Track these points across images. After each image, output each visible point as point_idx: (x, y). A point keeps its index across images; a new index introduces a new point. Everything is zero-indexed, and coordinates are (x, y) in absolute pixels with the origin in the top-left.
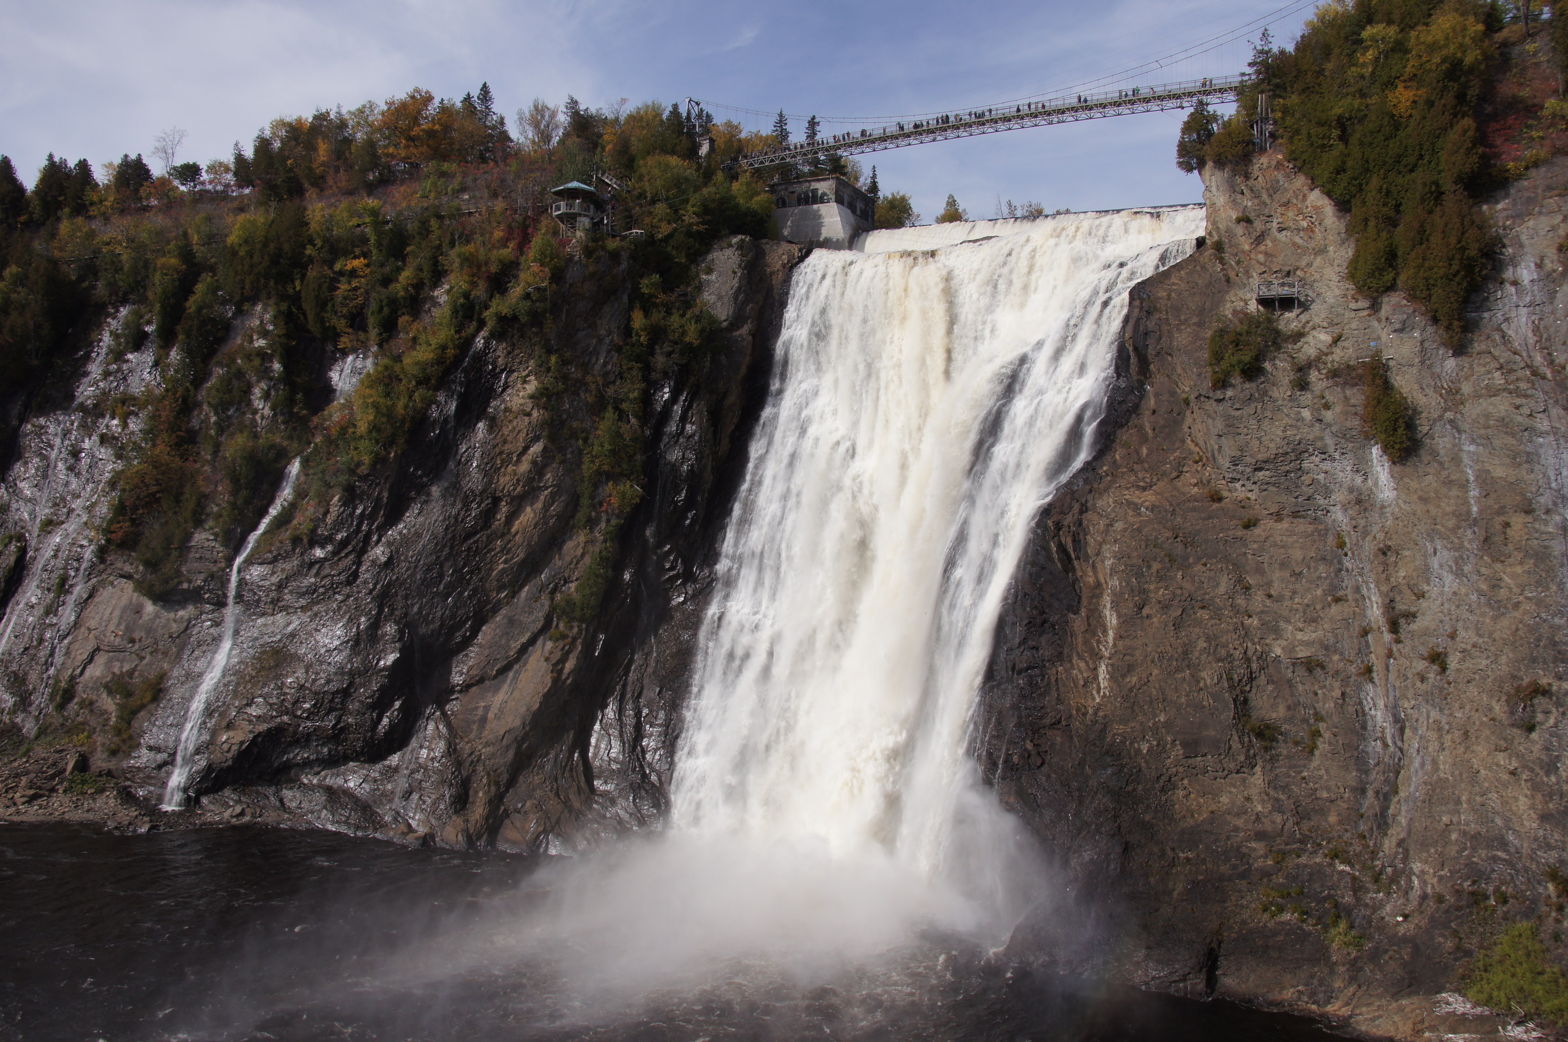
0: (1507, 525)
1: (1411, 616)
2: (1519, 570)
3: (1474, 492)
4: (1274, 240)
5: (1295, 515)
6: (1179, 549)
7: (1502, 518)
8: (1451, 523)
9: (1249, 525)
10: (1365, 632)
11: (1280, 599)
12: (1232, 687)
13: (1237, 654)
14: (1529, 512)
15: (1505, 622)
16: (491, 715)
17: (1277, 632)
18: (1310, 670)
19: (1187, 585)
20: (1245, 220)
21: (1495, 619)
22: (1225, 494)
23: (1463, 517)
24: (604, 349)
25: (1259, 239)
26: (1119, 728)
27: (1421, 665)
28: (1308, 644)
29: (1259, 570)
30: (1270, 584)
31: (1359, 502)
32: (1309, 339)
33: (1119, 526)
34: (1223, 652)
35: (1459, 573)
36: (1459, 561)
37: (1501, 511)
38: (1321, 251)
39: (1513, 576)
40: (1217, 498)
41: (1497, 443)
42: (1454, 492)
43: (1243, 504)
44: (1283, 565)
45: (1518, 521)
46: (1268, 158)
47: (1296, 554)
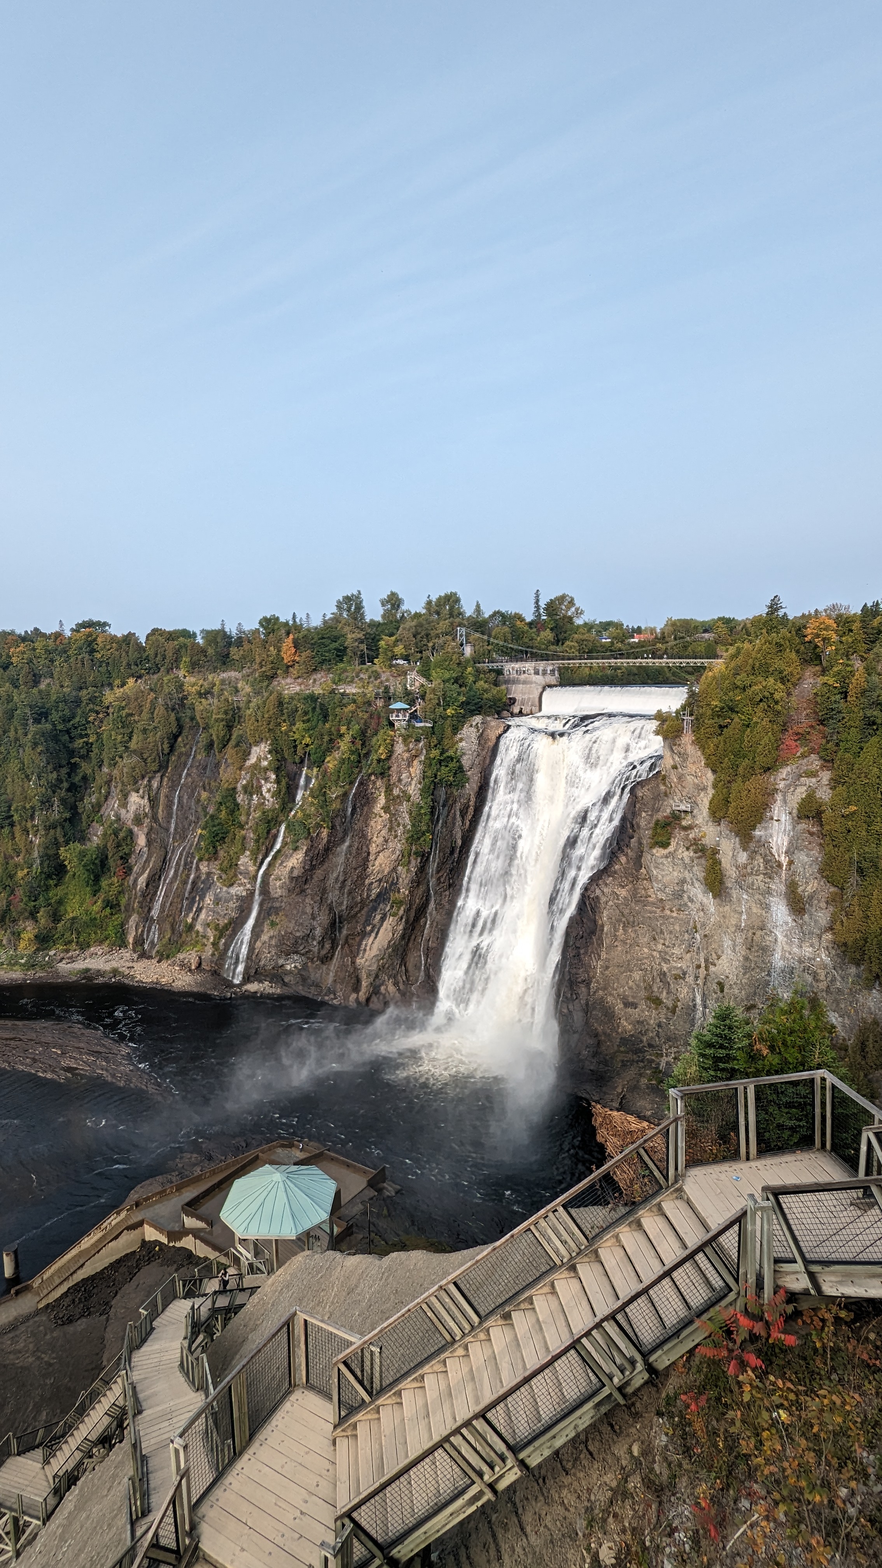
0: (754, 934)
1: (714, 965)
2: (756, 954)
3: (744, 917)
4: (687, 779)
5: (679, 910)
6: (632, 919)
7: (753, 931)
8: (733, 930)
10: (699, 967)
11: (668, 946)
12: (645, 981)
13: (648, 968)
14: (763, 930)
15: (747, 976)
16: (368, 948)
17: (666, 961)
18: (676, 979)
19: (633, 935)
20: (675, 767)
21: (744, 974)
22: (653, 896)
23: (738, 927)
24: (414, 783)
25: (681, 778)
26: (601, 992)
27: (715, 986)
28: (676, 968)
29: (662, 932)
30: (665, 939)
31: (703, 910)
32: (693, 831)
33: (611, 903)
34: (642, 967)
35: (734, 951)
36: (734, 945)
37: (753, 928)
38: (704, 789)
39: (753, 957)
41: (756, 897)
42: (736, 916)
44: (671, 932)
45: (759, 933)
46: (687, 738)
47: (677, 928)
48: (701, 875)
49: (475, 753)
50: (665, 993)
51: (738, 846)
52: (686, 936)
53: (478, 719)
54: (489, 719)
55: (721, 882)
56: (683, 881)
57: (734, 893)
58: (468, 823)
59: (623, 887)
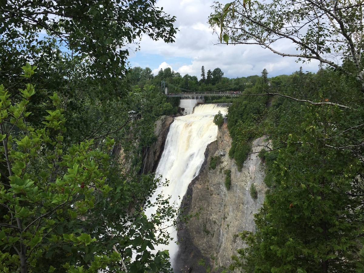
0: (240, 206)
1: (226, 218)
2: (240, 214)
3: (237, 198)
4: (224, 142)
5: (218, 194)
6: (201, 197)
7: (239, 204)
8: (233, 203)
9: (211, 195)
11: (213, 209)
12: (203, 224)
13: (205, 218)
14: (243, 204)
15: (237, 223)
17: (211, 215)
18: (214, 223)
20: (220, 137)
21: (235, 222)
22: (210, 189)
23: (235, 202)
25: (222, 141)
27: (226, 226)
28: (215, 218)
29: (211, 203)
30: (212, 206)
31: (225, 195)
32: (224, 163)
33: (196, 191)
34: (203, 217)
35: (233, 212)
36: (233, 210)
37: (240, 203)
39: (239, 215)
40: (208, 189)
42: (235, 198)
43: (211, 191)
44: (214, 203)
45: (241, 205)
46: (225, 126)
47: (216, 202)
48: (225, 181)
49: (160, 130)
50: (210, 228)
51: (237, 169)
52: (219, 205)
53: (163, 117)
54: (168, 116)
55: (230, 184)
56: (219, 184)
57: (235, 188)
58: (156, 158)
59: (201, 185)
